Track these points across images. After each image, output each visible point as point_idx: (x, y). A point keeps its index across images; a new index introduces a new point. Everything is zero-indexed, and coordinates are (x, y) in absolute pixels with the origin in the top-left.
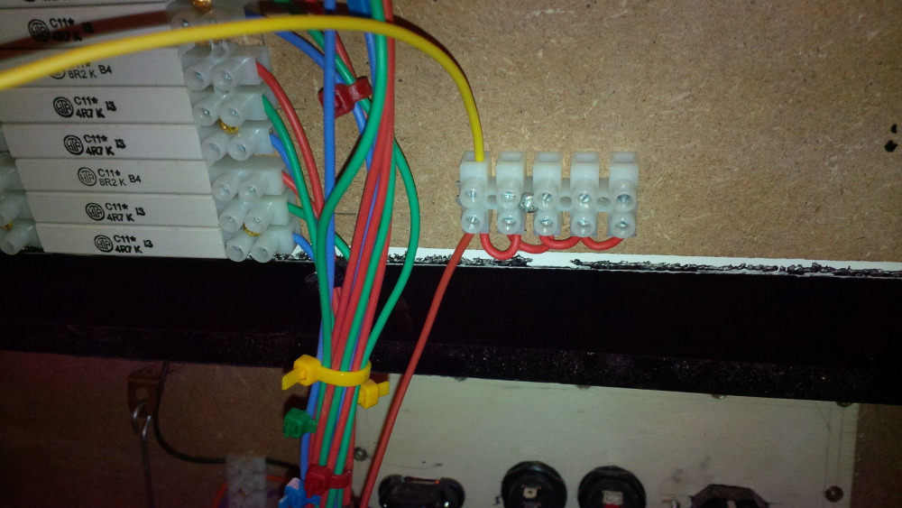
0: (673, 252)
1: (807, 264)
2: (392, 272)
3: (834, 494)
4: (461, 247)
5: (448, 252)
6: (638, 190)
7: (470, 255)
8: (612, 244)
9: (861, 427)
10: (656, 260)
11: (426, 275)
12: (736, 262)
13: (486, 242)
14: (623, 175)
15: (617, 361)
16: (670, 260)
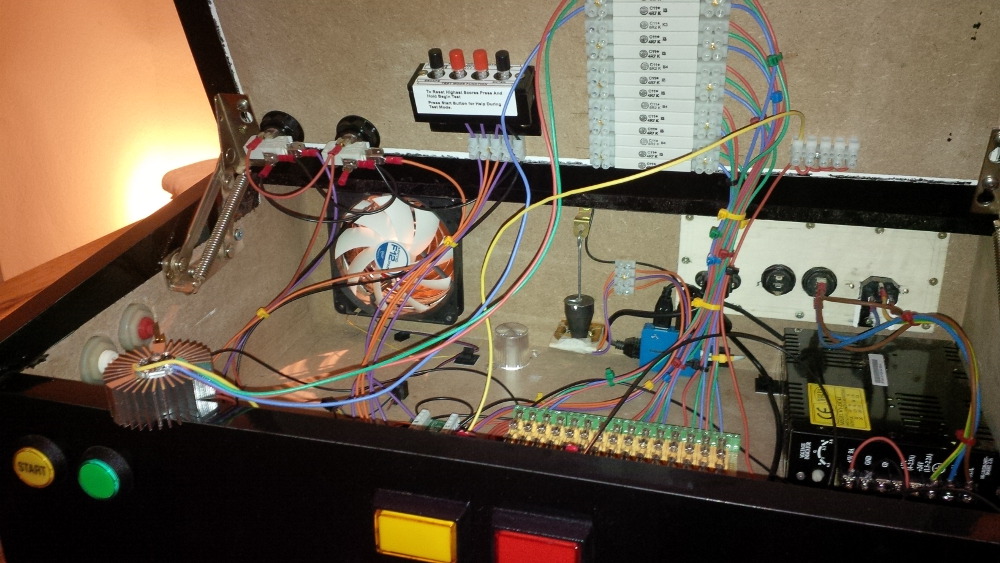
0: (868, 172)
1: (918, 178)
2: (762, 177)
3: (933, 282)
4: (786, 169)
5: (781, 170)
6: (859, 151)
7: (788, 172)
8: (845, 169)
9: (950, 249)
10: (861, 175)
11: (773, 178)
12: (892, 177)
13: (797, 168)
14: (854, 147)
15: (837, 213)
16: (867, 175)
